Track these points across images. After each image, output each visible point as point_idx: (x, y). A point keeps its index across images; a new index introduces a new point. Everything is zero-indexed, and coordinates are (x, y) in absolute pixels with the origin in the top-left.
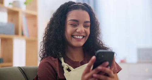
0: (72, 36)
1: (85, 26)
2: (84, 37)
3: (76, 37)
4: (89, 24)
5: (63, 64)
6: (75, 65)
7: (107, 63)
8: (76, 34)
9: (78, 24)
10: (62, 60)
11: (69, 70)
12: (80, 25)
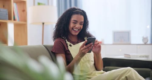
0: (73, 29)
1: (81, 24)
2: (79, 30)
3: (75, 30)
4: (83, 23)
5: (67, 42)
6: (74, 43)
7: (92, 43)
8: (75, 28)
9: (77, 23)
10: (67, 40)
11: (70, 46)
12: (78, 23)
